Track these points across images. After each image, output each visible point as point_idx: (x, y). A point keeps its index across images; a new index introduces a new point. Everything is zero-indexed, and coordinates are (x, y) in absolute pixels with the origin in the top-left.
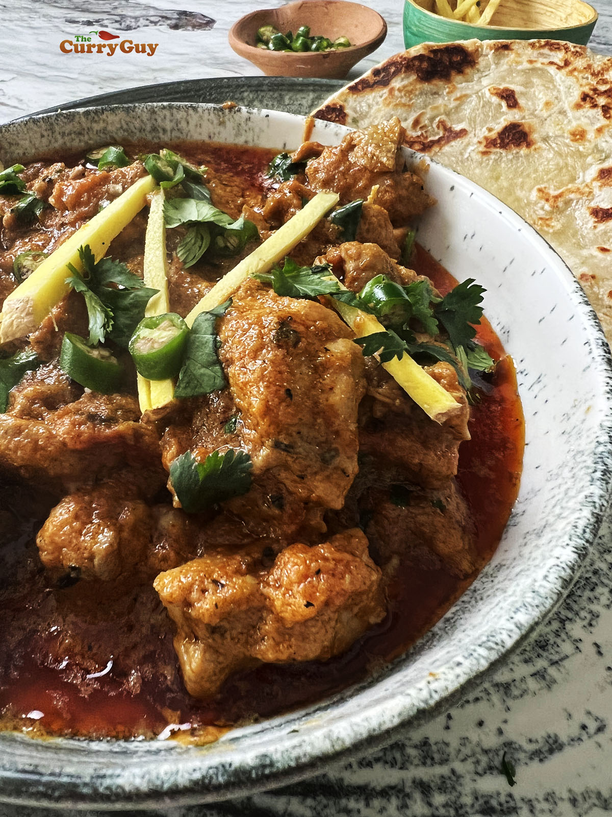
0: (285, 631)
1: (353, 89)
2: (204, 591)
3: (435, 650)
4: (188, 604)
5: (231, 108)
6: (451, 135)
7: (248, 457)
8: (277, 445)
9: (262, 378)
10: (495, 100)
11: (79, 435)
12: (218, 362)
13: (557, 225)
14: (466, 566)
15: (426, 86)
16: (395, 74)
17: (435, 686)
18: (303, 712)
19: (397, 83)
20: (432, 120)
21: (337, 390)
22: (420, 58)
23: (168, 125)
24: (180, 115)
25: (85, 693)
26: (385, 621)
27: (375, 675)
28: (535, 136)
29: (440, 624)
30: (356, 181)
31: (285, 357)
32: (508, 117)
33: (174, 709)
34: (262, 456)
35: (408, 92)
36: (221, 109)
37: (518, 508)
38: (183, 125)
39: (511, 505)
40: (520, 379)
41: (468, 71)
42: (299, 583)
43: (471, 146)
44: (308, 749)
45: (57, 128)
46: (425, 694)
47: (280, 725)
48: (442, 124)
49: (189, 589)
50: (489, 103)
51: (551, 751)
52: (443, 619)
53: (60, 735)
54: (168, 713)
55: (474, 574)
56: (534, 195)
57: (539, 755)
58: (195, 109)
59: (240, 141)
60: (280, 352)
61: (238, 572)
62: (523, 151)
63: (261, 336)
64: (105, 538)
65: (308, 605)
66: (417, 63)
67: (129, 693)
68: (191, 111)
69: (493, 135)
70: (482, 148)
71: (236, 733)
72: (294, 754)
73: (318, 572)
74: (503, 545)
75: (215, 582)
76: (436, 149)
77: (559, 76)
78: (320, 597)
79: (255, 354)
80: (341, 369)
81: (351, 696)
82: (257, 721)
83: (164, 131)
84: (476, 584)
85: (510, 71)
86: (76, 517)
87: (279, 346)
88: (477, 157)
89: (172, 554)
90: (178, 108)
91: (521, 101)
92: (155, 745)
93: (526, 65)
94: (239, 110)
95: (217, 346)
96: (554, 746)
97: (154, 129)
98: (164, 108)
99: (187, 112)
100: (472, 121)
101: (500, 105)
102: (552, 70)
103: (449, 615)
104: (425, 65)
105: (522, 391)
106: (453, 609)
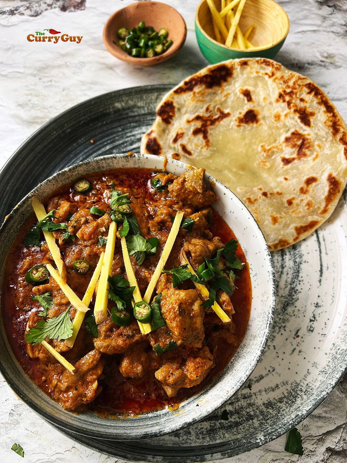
0: (191, 381)
1: (176, 92)
2: (169, 377)
3: (229, 375)
4: (166, 380)
5: (131, 156)
6: (224, 116)
7: (176, 342)
8: (183, 340)
9: (177, 326)
10: (242, 96)
11: (126, 344)
12: (162, 318)
13: (268, 164)
14: (236, 345)
15: (210, 90)
16: (196, 84)
17: (228, 395)
18: (198, 395)
19: (197, 89)
20: (214, 107)
21: (197, 323)
22: (206, 76)
23: (105, 165)
24: (109, 161)
25: (142, 402)
26: (216, 367)
27: (214, 381)
28: (259, 117)
29: (230, 363)
30: (189, 195)
31: (182, 318)
32: (247, 107)
33: (166, 401)
34: (179, 342)
35: (202, 94)
36: (127, 157)
37: (250, 323)
38: (111, 164)
39: (248, 321)
40: (250, 271)
41: (229, 79)
42: (194, 371)
43: (232, 122)
44: (203, 415)
45: (59, 180)
46: (226, 397)
47: (193, 400)
48: (219, 109)
49: (166, 377)
50: (238, 98)
51: (261, 379)
52: (230, 362)
53: (140, 414)
54: (164, 402)
55: (238, 346)
56: (260, 149)
57: (258, 381)
58: (115, 158)
59: (137, 166)
60: (180, 318)
61: (177, 369)
62: (255, 125)
63: (175, 313)
64: (140, 368)
65: (197, 377)
66: (205, 79)
67: (153, 400)
68: (114, 159)
69: (242, 116)
70: (237, 123)
71: (182, 404)
72: (200, 417)
73: (198, 368)
74: (246, 337)
75: (172, 374)
76: (217, 123)
77: (270, 81)
78: (199, 374)
79: (174, 319)
80: (198, 316)
81: (209, 390)
82: (187, 399)
83: (103, 167)
84: (239, 350)
85: (248, 78)
86: (130, 364)
87: (180, 316)
88: (236, 128)
89: (157, 365)
90: (108, 158)
91: (253, 97)
92: (164, 411)
93: (255, 74)
94: (135, 156)
95: (161, 314)
96: (262, 377)
97: (99, 168)
98: (102, 160)
99: (112, 160)
100: (232, 108)
101: (244, 99)
102: (266, 77)
103: (232, 360)
104: (209, 80)
105: (251, 276)
106: (233, 358)
